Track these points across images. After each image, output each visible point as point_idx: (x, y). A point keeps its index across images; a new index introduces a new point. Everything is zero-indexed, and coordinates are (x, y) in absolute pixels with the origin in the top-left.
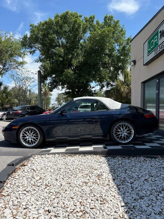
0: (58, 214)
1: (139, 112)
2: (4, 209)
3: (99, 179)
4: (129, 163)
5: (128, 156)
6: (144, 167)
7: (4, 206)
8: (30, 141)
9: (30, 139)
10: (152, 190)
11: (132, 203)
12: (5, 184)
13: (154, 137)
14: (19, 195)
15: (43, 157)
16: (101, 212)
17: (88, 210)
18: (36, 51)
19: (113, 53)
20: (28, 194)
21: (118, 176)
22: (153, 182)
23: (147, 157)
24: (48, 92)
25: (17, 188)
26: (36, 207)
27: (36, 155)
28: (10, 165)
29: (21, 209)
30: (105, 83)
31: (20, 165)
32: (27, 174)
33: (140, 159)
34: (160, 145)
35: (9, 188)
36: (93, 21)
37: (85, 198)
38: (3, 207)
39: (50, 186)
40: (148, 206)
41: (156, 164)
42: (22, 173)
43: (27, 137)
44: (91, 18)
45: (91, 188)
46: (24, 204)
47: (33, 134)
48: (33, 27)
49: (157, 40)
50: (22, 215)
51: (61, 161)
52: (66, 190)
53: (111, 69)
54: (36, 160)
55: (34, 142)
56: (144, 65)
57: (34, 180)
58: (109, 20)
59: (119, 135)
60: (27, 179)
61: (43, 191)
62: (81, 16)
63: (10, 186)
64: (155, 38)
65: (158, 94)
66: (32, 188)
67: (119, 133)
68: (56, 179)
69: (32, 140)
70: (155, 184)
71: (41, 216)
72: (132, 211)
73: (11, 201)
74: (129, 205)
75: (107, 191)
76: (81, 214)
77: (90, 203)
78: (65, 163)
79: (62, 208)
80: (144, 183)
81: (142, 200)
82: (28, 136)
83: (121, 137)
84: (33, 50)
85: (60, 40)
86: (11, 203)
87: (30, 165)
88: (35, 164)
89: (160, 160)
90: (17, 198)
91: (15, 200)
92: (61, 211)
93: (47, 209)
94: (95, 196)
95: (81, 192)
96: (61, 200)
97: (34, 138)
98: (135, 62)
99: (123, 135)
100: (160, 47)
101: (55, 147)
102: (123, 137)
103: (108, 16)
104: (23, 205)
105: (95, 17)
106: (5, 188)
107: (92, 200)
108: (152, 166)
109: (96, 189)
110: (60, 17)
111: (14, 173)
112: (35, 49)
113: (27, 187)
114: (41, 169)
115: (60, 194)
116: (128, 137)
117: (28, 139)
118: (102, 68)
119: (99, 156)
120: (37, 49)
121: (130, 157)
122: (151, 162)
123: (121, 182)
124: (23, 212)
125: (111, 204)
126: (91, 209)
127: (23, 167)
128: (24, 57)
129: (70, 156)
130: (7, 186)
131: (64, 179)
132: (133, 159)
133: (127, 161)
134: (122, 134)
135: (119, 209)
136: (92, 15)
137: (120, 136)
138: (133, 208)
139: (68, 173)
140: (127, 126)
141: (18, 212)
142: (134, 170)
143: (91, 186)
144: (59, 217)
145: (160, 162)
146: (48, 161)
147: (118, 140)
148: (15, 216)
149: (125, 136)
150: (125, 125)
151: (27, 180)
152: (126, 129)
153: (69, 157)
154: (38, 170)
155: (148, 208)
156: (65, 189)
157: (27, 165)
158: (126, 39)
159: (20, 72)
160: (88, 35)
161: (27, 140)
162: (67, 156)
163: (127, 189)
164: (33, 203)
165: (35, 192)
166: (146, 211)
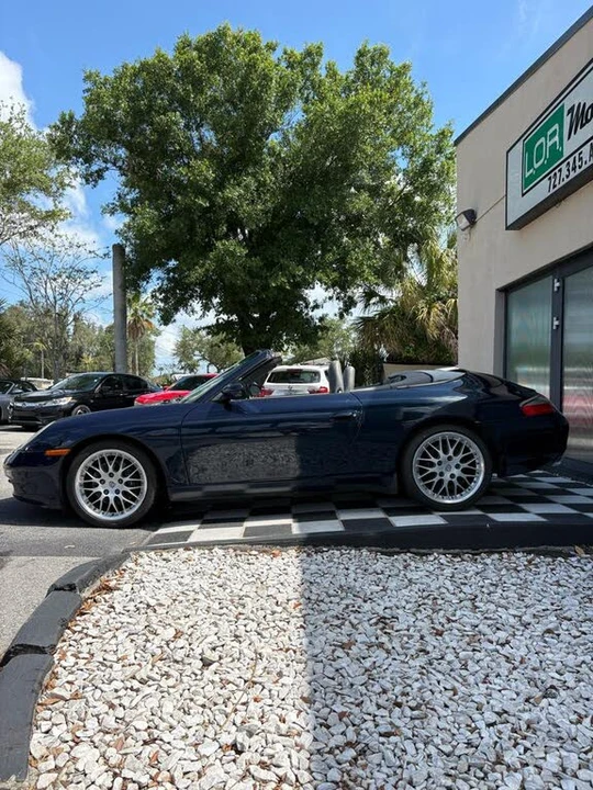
0: (272, 757)
1: (495, 396)
2: (72, 748)
3: (385, 633)
4: (478, 573)
5: (469, 551)
6: (535, 587)
7: (69, 737)
8: (112, 502)
9: (111, 496)
10: (580, 666)
11: (519, 711)
12: (56, 656)
13: (547, 482)
14: (115, 695)
15: (170, 558)
16: (421, 745)
17: (374, 741)
18: (106, 174)
19: (388, 182)
20: (147, 691)
21: (449, 620)
22: (575, 637)
23: (538, 554)
24: (145, 323)
25: (103, 668)
26: (186, 736)
27: (142, 553)
28: (61, 589)
29: (133, 746)
30: (357, 292)
31: (95, 587)
32: (125, 619)
33: (513, 558)
34: (575, 512)
35: (74, 669)
36: (314, 65)
37: (352, 700)
38: (67, 739)
39: (222, 661)
40: (579, 722)
41: (571, 578)
42: (108, 616)
43: (100, 489)
44: (309, 53)
45: (367, 664)
46: (142, 725)
47: (124, 475)
48: (95, 83)
49: (556, 138)
50: (141, 766)
51: (238, 573)
52: (280, 674)
53: (380, 240)
54: (147, 568)
55: (128, 505)
56: (507, 228)
57: (157, 641)
58: (372, 64)
59: (433, 475)
60: (132, 637)
61: (199, 677)
62: (271, 48)
63: (77, 663)
64: (549, 133)
65: (559, 333)
66: (156, 669)
67: (431, 470)
68: (236, 636)
69: (120, 496)
70: (583, 645)
71: (211, 765)
72: (525, 738)
73: (89, 716)
74: (512, 719)
75: (424, 671)
76: (350, 753)
77: (375, 716)
78: (254, 579)
79: (281, 735)
80: (545, 642)
81: (552, 701)
82: (103, 482)
83: (441, 482)
84: (94, 168)
85: (195, 134)
86: (92, 724)
87: (130, 586)
88: (147, 584)
89: (582, 561)
90: (112, 706)
91: (107, 713)
92: (279, 747)
93: (230, 742)
94: (385, 692)
95: (333, 679)
96: (269, 708)
97: (128, 489)
98: (471, 216)
99: (447, 477)
100: (568, 163)
101: (202, 523)
102: (445, 485)
103: (370, 47)
104: (137, 730)
105: (324, 51)
106: (59, 670)
107: (379, 706)
108: (561, 582)
109: (385, 667)
110: (197, 49)
111: (78, 618)
112: (104, 165)
113: (139, 665)
114: (175, 600)
115: (264, 687)
116: (464, 485)
117: (104, 495)
118: (347, 236)
119: (371, 552)
120: (109, 165)
121: (479, 554)
122: (552, 570)
123: (467, 639)
124: (142, 755)
125: (450, 719)
126: (381, 735)
127: (107, 596)
128: (61, 195)
129: (264, 551)
130: (63, 662)
131: (264, 633)
132: (488, 561)
133: (472, 568)
134: (442, 474)
135: (479, 733)
136: (313, 43)
137: (436, 480)
138: (528, 727)
139: (273, 613)
140: (460, 444)
141: (126, 754)
142: (502, 597)
143: (364, 658)
144: (278, 766)
145: (585, 568)
146: (190, 571)
147: (429, 493)
148: (117, 771)
149: (454, 480)
150: (452, 442)
151: (132, 641)
152: (456, 453)
153: (265, 558)
154: (161, 605)
155: (579, 726)
156: (278, 670)
157: (118, 589)
158: (434, 132)
159: (47, 249)
160: (296, 115)
161: (101, 499)
162: (254, 552)
163: (494, 664)
164: (175, 723)
165: (171, 682)
166: (575, 739)
